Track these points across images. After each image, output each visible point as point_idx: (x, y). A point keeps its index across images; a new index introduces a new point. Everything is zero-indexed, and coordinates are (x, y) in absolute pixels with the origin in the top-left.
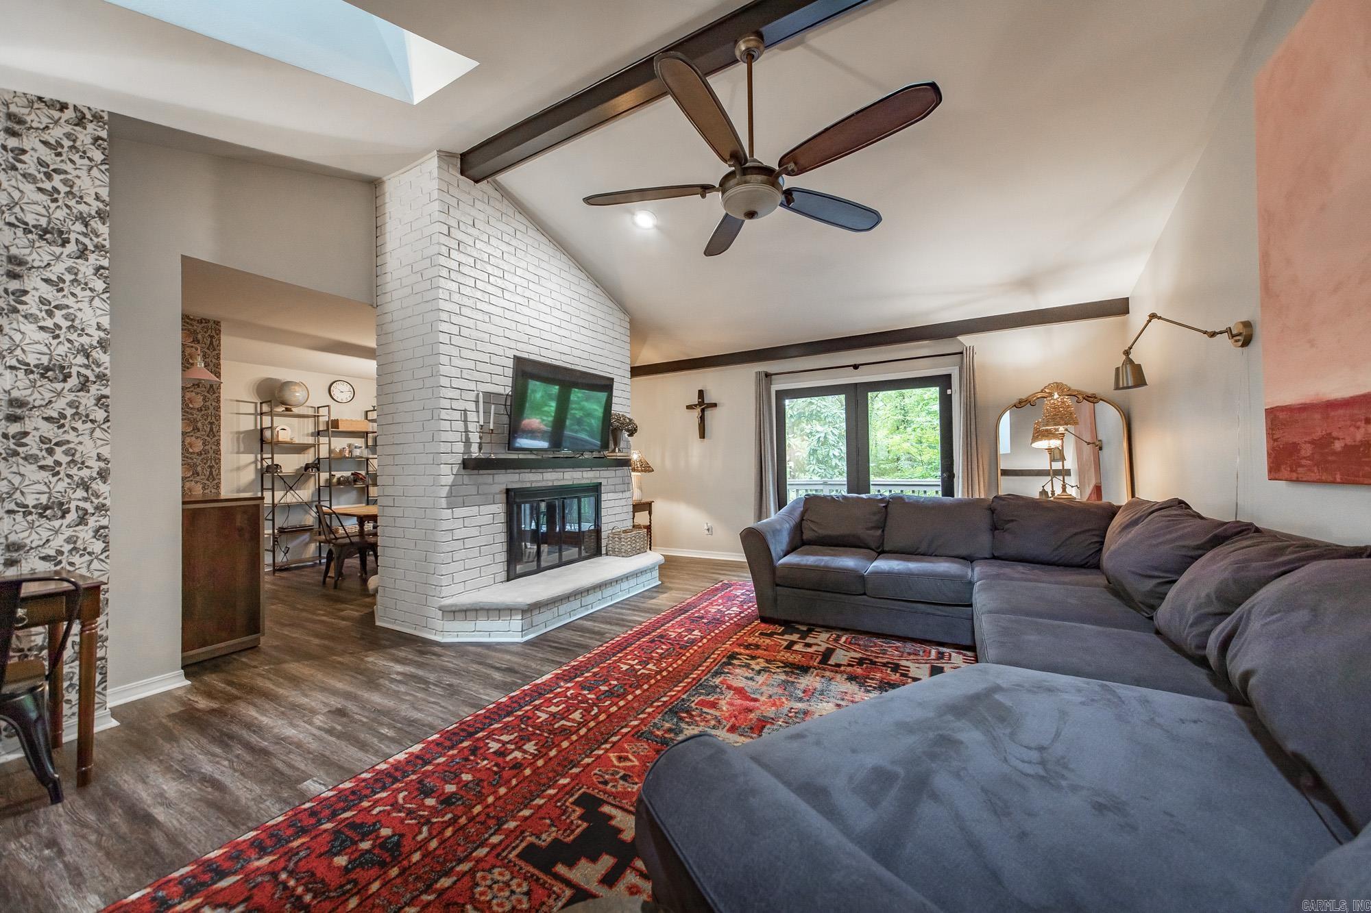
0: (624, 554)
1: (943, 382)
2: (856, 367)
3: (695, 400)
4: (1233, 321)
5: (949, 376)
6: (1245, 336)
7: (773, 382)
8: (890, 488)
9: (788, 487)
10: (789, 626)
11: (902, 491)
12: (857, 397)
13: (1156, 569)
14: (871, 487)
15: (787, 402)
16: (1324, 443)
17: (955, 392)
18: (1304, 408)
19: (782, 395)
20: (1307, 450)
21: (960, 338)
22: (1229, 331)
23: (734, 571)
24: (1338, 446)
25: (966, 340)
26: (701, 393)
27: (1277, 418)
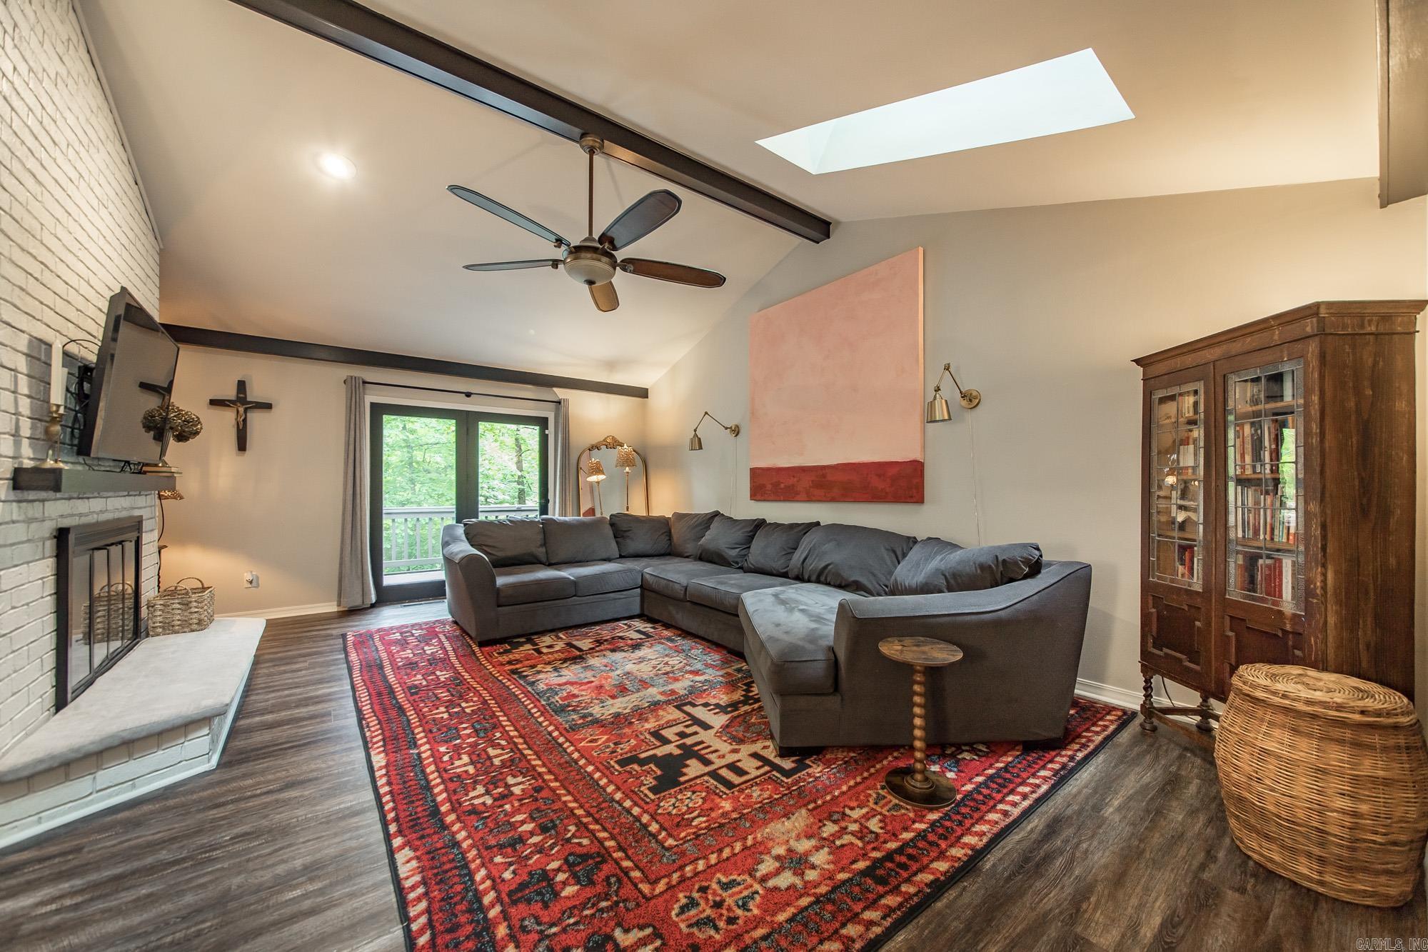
0: (195, 627)
1: (542, 422)
2: (468, 395)
3: (231, 393)
4: (731, 424)
5: (546, 419)
6: (736, 431)
7: (367, 392)
8: (497, 514)
9: (384, 516)
10: (510, 641)
11: (497, 517)
12: (467, 425)
13: (737, 544)
14: (480, 514)
15: (385, 418)
16: (776, 485)
17: (550, 431)
18: (768, 469)
19: (379, 411)
20: (769, 487)
21: (555, 389)
22: (731, 428)
23: (329, 624)
24: (782, 486)
25: (561, 393)
26: (242, 385)
27: (755, 473)
